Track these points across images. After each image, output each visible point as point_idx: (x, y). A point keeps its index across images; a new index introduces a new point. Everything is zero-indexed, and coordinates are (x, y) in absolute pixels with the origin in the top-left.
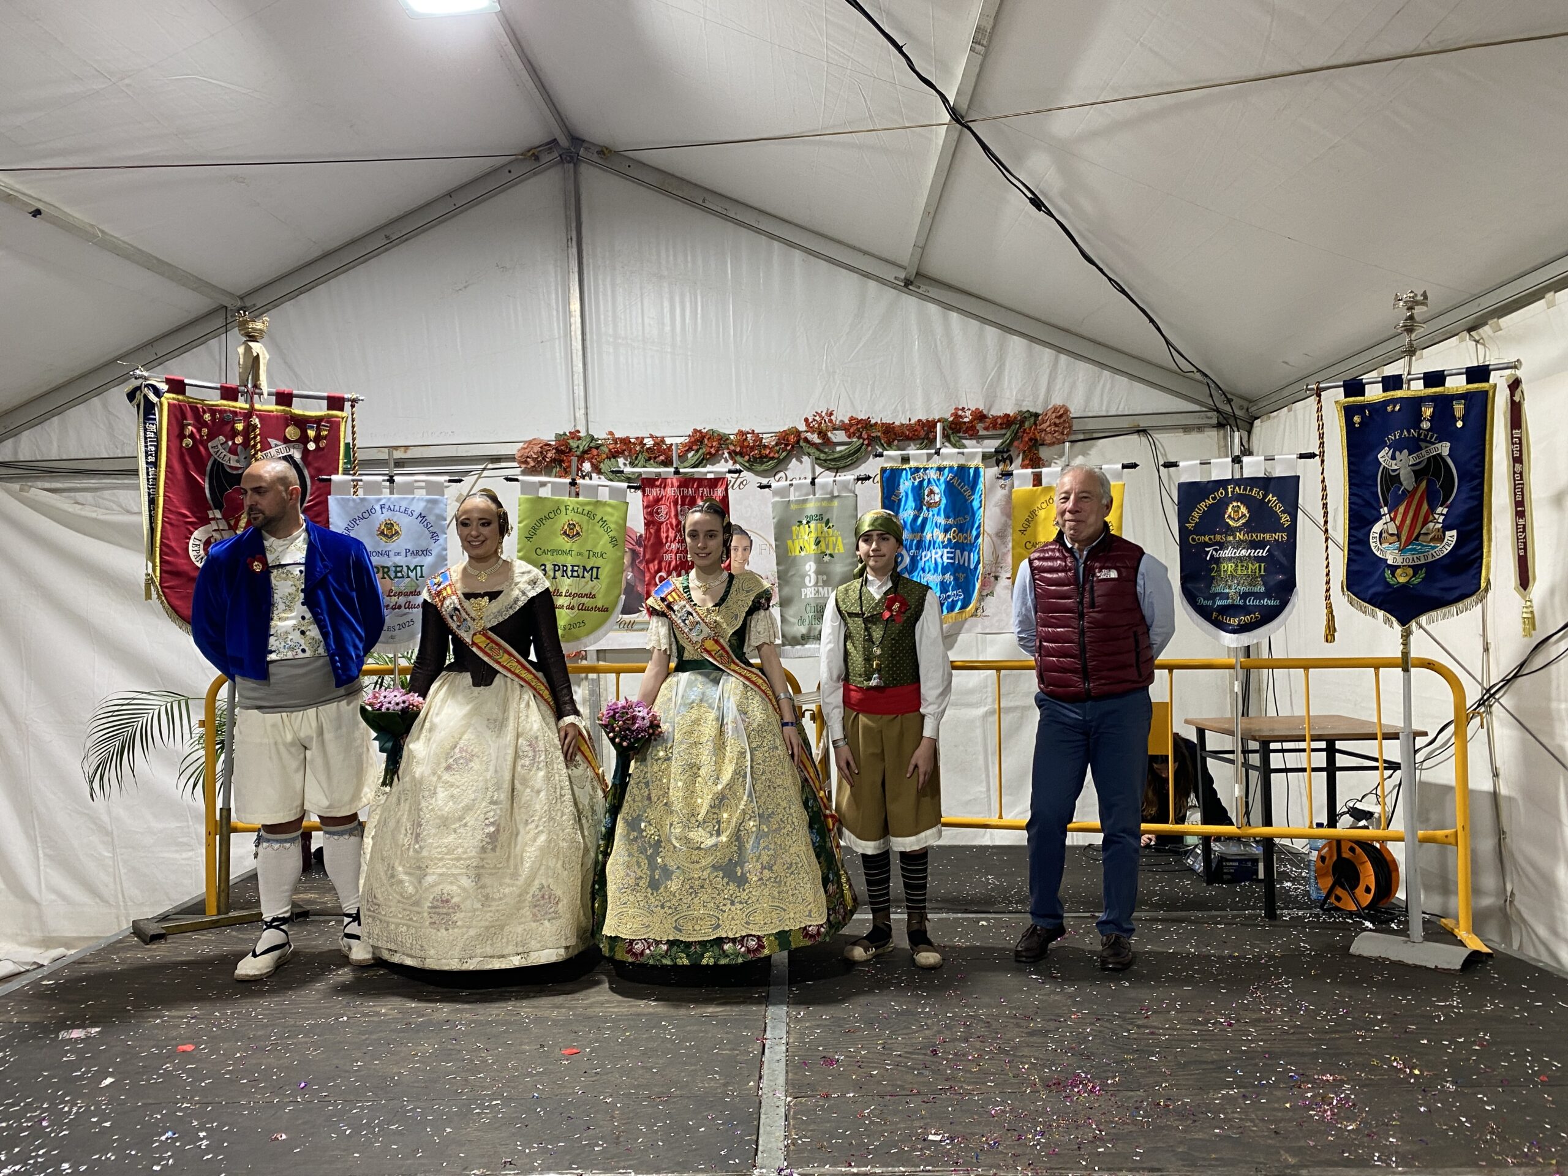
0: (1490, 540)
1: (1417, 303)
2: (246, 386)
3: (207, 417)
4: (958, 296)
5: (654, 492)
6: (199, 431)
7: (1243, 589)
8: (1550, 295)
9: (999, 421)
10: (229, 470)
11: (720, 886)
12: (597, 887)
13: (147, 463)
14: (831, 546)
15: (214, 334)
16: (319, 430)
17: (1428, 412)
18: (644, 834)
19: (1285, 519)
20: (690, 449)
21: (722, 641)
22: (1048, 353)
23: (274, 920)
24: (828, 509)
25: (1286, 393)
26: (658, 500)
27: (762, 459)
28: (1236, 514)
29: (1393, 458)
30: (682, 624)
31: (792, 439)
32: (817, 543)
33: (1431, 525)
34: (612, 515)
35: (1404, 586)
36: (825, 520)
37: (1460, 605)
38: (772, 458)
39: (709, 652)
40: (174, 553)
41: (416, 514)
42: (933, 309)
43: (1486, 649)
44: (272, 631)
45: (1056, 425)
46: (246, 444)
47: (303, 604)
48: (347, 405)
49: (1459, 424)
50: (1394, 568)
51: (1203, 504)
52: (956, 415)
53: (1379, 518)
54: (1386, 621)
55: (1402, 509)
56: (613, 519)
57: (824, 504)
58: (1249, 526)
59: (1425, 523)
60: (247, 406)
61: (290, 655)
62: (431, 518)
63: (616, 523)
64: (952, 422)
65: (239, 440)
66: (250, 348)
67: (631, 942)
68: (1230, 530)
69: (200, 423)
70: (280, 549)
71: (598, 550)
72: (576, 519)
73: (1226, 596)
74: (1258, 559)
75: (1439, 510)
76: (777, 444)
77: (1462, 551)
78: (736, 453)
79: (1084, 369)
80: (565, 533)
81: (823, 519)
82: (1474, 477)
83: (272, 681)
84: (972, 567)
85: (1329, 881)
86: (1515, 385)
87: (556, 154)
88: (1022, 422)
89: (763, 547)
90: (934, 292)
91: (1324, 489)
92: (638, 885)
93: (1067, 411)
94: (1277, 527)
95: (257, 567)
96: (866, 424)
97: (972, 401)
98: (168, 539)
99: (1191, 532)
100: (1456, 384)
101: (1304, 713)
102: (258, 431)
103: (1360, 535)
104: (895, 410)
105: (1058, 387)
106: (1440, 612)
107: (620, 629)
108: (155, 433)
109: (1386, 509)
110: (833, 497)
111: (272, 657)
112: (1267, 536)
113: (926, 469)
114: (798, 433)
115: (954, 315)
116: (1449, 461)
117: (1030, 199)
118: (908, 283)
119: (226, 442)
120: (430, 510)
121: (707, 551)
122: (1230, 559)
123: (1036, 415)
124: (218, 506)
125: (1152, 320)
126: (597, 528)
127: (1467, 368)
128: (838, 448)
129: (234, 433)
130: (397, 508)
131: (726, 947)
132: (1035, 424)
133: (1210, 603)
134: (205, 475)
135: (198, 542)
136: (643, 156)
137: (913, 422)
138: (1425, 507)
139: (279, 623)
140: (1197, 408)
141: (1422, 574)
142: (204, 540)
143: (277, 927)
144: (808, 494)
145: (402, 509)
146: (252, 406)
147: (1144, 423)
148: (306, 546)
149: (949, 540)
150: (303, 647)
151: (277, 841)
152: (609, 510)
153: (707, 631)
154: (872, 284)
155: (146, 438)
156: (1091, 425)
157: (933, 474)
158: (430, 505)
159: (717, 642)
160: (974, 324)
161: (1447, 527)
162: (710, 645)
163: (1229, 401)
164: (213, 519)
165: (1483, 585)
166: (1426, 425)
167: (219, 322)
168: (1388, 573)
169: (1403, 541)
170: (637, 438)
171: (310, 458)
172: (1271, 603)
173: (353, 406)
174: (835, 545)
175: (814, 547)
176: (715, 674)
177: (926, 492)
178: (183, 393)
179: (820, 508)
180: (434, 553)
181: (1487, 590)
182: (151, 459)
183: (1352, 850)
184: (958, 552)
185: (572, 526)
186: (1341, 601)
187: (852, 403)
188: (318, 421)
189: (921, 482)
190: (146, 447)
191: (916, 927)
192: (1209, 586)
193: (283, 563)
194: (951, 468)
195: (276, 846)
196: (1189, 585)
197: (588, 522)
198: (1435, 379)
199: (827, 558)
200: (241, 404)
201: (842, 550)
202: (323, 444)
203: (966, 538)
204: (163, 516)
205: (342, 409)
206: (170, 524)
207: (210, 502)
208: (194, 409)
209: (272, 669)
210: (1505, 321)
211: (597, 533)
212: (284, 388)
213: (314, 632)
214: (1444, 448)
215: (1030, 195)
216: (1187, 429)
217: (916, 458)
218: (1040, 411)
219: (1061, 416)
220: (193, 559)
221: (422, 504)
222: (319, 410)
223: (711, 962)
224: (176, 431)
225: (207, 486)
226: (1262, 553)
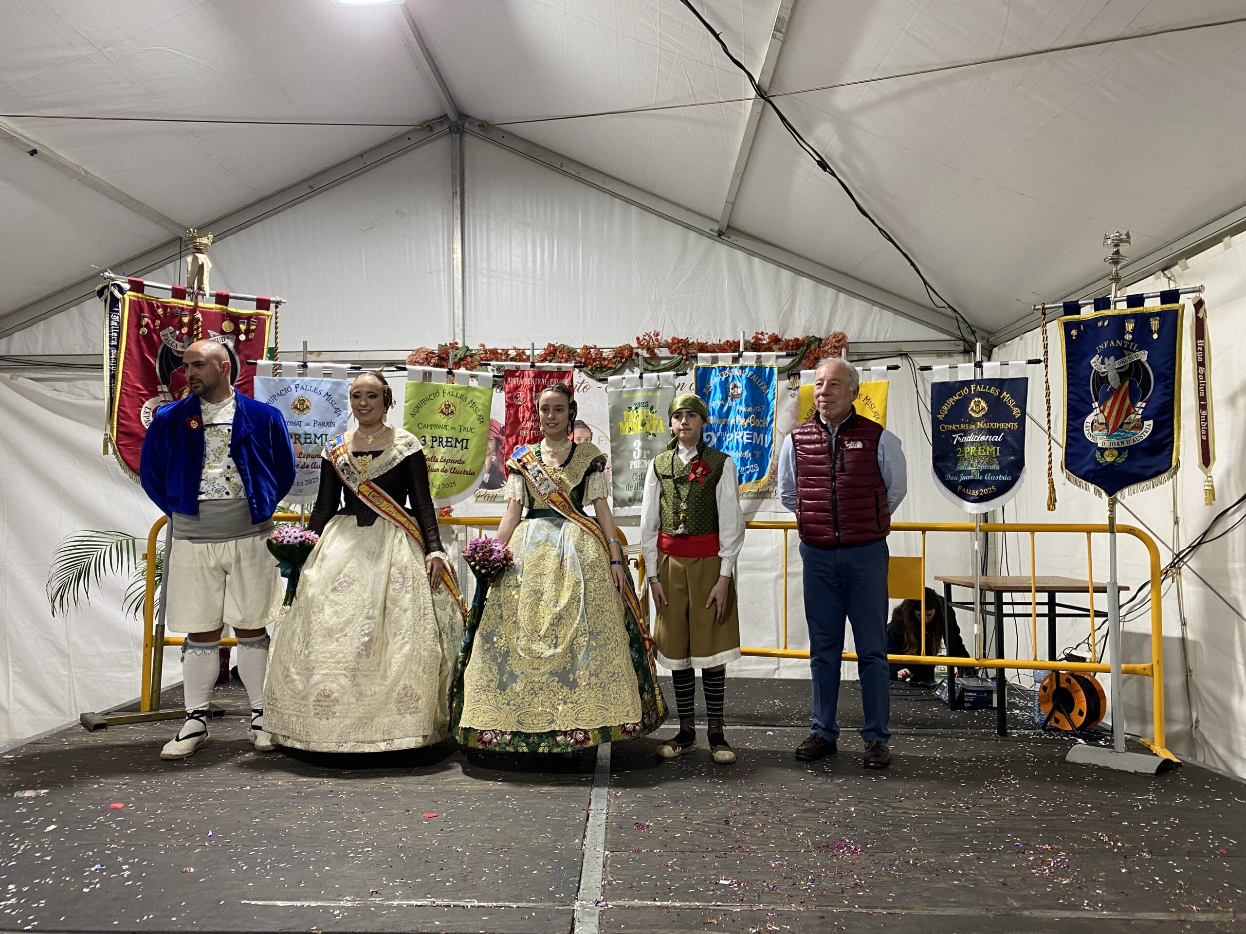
0: (1179, 428)
1: (1122, 241)
2: (192, 288)
3: (160, 311)
4: (762, 245)
5: (514, 381)
6: (153, 322)
7: (983, 467)
8: (1226, 239)
9: (791, 343)
10: (175, 354)
11: (555, 689)
12: (455, 690)
13: (110, 346)
14: (654, 427)
15: (170, 260)
16: (249, 325)
17: (1130, 326)
18: (496, 645)
19: (1016, 412)
21: (565, 494)
22: (831, 291)
23: (195, 712)
24: (653, 398)
25: (1018, 325)
26: (517, 388)
27: (602, 369)
28: (978, 407)
29: (1103, 363)
30: (533, 480)
31: (626, 353)
32: (643, 425)
33: (1132, 416)
34: (479, 398)
35: (1111, 464)
36: (650, 406)
37: (1155, 480)
38: (610, 368)
39: (553, 502)
40: (129, 418)
41: (323, 393)
42: (740, 255)
43: (1176, 523)
44: (203, 477)
45: (835, 347)
46: (190, 334)
47: (229, 456)
48: (272, 306)
49: (1155, 336)
50: (1102, 450)
51: (951, 400)
52: (756, 338)
53: (1091, 410)
54: (1097, 492)
55: (1109, 403)
56: (481, 401)
57: (650, 394)
58: (987, 417)
59: (1128, 414)
60: (192, 304)
61: (216, 496)
62: (335, 397)
63: (483, 405)
64: (753, 344)
65: (185, 330)
66: (197, 258)
67: (482, 732)
68: (972, 420)
69: (154, 316)
70: (214, 412)
71: (468, 425)
72: (452, 400)
73: (969, 473)
74: (995, 443)
75: (1139, 404)
76: (614, 357)
77: (1157, 437)
79: (858, 305)
80: (442, 412)
81: (648, 405)
82: (1167, 378)
83: (201, 516)
84: (766, 446)
85: (1049, 707)
86: (1199, 305)
87: (446, 126)
88: (809, 345)
89: (601, 438)
90: (741, 242)
91: (1048, 388)
92: (489, 686)
93: (844, 337)
94: (1010, 418)
95: (194, 425)
96: (685, 344)
97: (769, 328)
98: (124, 406)
99: (941, 422)
100: (1153, 304)
101: (1030, 574)
102: (200, 324)
103: (1076, 424)
104: (708, 334)
105: (838, 318)
106: (1140, 486)
107: (484, 501)
108: (118, 323)
109: (1097, 404)
110: (658, 388)
111: (202, 497)
112: (1002, 425)
113: (731, 368)
114: (631, 349)
115: (757, 260)
116: (1147, 365)
117: (818, 162)
118: (720, 234)
119: (174, 331)
120: (335, 390)
121: (555, 422)
122: (972, 443)
123: (820, 340)
124: (166, 382)
125: (912, 264)
126: (468, 408)
127: (1161, 292)
128: (663, 362)
129: (181, 325)
130: (308, 388)
131: (559, 739)
132: (819, 346)
133: (956, 478)
134: (156, 357)
135: (148, 410)
136: (512, 128)
137: (722, 342)
138: (1128, 401)
139: (209, 471)
140: (948, 337)
141: (1125, 455)
142: (153, 409)
143: (197, 718)
144: (636, 386)
145: (313, 389)
146: (196, 304)
147: (905, 348)
148: (234, 411)
149: (749, 424)
150: (228, 490)
151: (200, 648)
152: (478, 394)
153: (553, 486)
154: (692, 235)
155: (110, 326)
156: (863, 349)
157: (736, 372)
158: (334, 387)
159: (561, 495)
160: (772, 267)
161: (1145, 418)
162: (555, 497)
163: (973, 333)
164: (161, 392)
165: (1174, 464)
166: (1128, 337)
167: (175, 250)
168: (1098, 454)
169: (1111, 427)
170: (503, 350)
171: (241, 347)
172: (1004, 478)
173: (277, 307)
174: (657, 427)
175: (640, 428)
176: (559, 520)
177: (731, 386)
178: (142, 292)
179: (647, 397)
180: (337, 424)
181: (1177, 467)
182: (114, 343)
183: (1068, 681)
184: (755, 434)
185: (448, 406)
186: (1060, 476)
187: (675, 327)
188: (249, 317)
189: (727, 378)
190: (110, 333)
191: (715, 731)
192: (956, 465)
193: (215, 422)
194: (751, 367)
195: (199, 652)
196: (939, 464)
197: (461, 403)
198: (1136, 301)
199: (650, 437)
200: (188, 302)
201: (663, 431)
202: (252, 336)
203: (762, 423)
204: (122, 389)
205: (268, 309)
206: (127, 395)
207: (160, 379)
208: (150, 305)
209: (202, 507)
210: (1192, 261)
211: (468, 412)
212: (224, 291)
213: (237, 479)
214: (1143, 356)
215: (818, 159)
216: (940, 355)
217: (724, 359)
218: (823, 337)
219: (840, 341)
220: (144, 423)
221: (329, 386)
222: (250, 309)
223: (546, 750)
224: (135, 322)
225: (157, 366)
226: (998, 439)
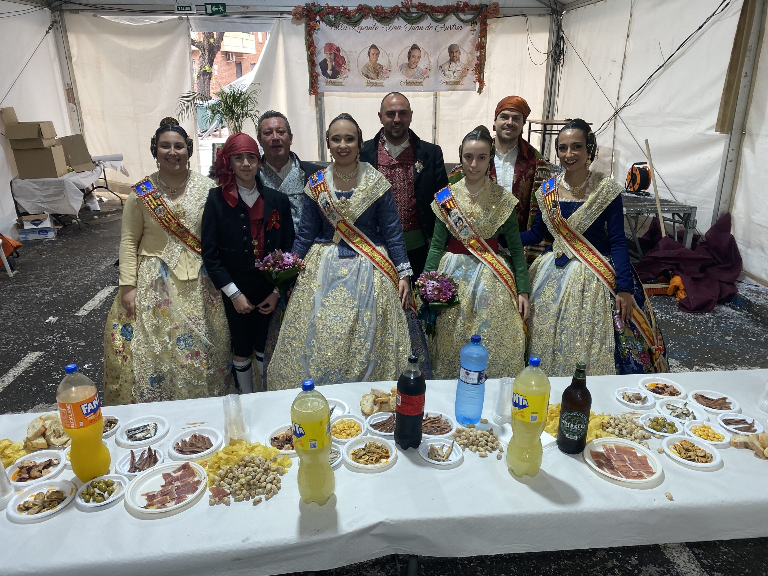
9: (473, 7)
20: (357, 12)
27: (385, 18)
31: (397, 10)
38: (389, 18)
45: (494, 10)
52: (457, 4)
64: (456, 7)
76: (390, 12)
78: (375, 15)
88: (482, 8)
93: (498, 5)
96: (424, 6)
114: (399, 8)
123: (487, 6)
128: (413, 15)
132: (486, 9)
137: (442, 5)
140: (544, 6)
147: (525, 11)
156: (506, 11)
163: (556, 4)
170: (337, 7)
216: (540, 15)
218: (488, 4)
219: (495, 7)
